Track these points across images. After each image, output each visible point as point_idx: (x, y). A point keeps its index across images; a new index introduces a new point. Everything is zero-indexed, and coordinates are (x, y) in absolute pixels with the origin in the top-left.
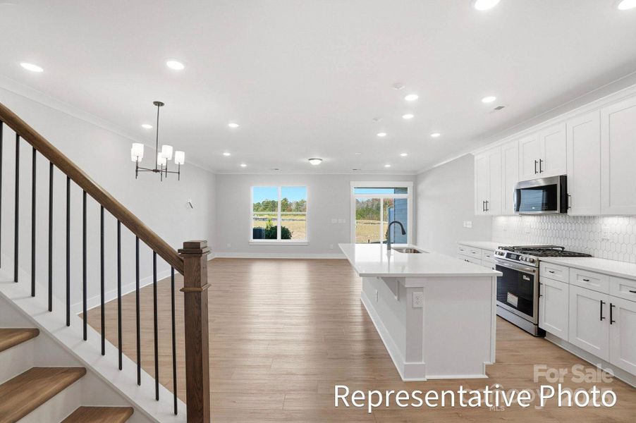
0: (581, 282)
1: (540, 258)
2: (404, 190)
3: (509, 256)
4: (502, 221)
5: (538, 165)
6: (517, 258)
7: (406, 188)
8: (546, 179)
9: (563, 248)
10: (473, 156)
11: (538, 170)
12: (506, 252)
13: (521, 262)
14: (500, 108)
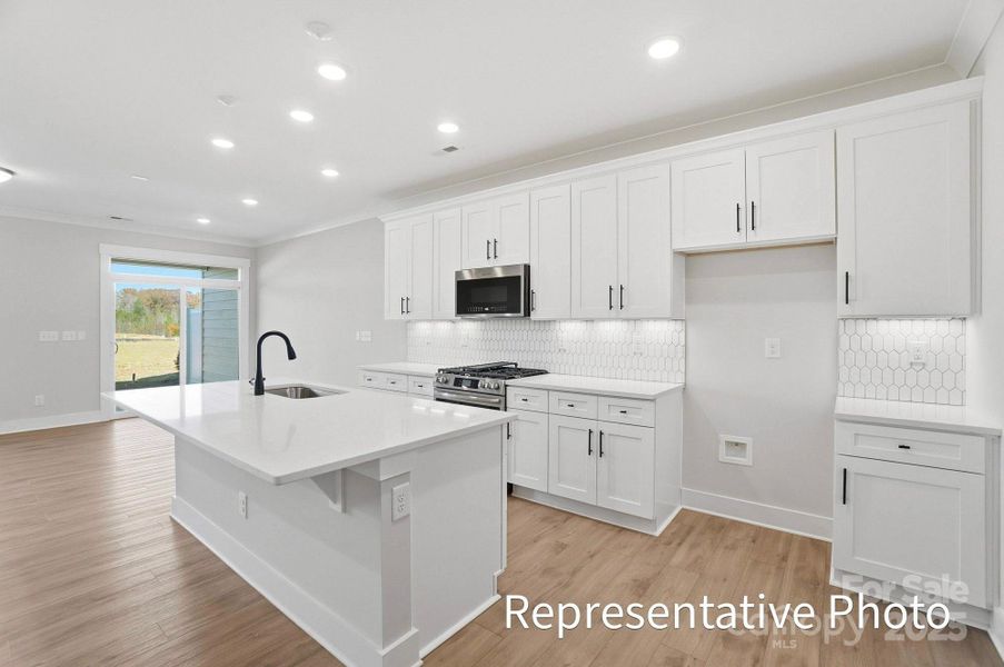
0: (564, 408)
1: (508, 382)
2: (232, 272)
3: (458, 382)
4: (423, 328)
5: (492, 246)
6: (474, 384)
7: (236, 271)
8: (505, 268)
9: (516, 364)
10: (383, 224)
11: (492, 255)
12: (452, 378)
13: (482, 390)
14: (452, 149)
